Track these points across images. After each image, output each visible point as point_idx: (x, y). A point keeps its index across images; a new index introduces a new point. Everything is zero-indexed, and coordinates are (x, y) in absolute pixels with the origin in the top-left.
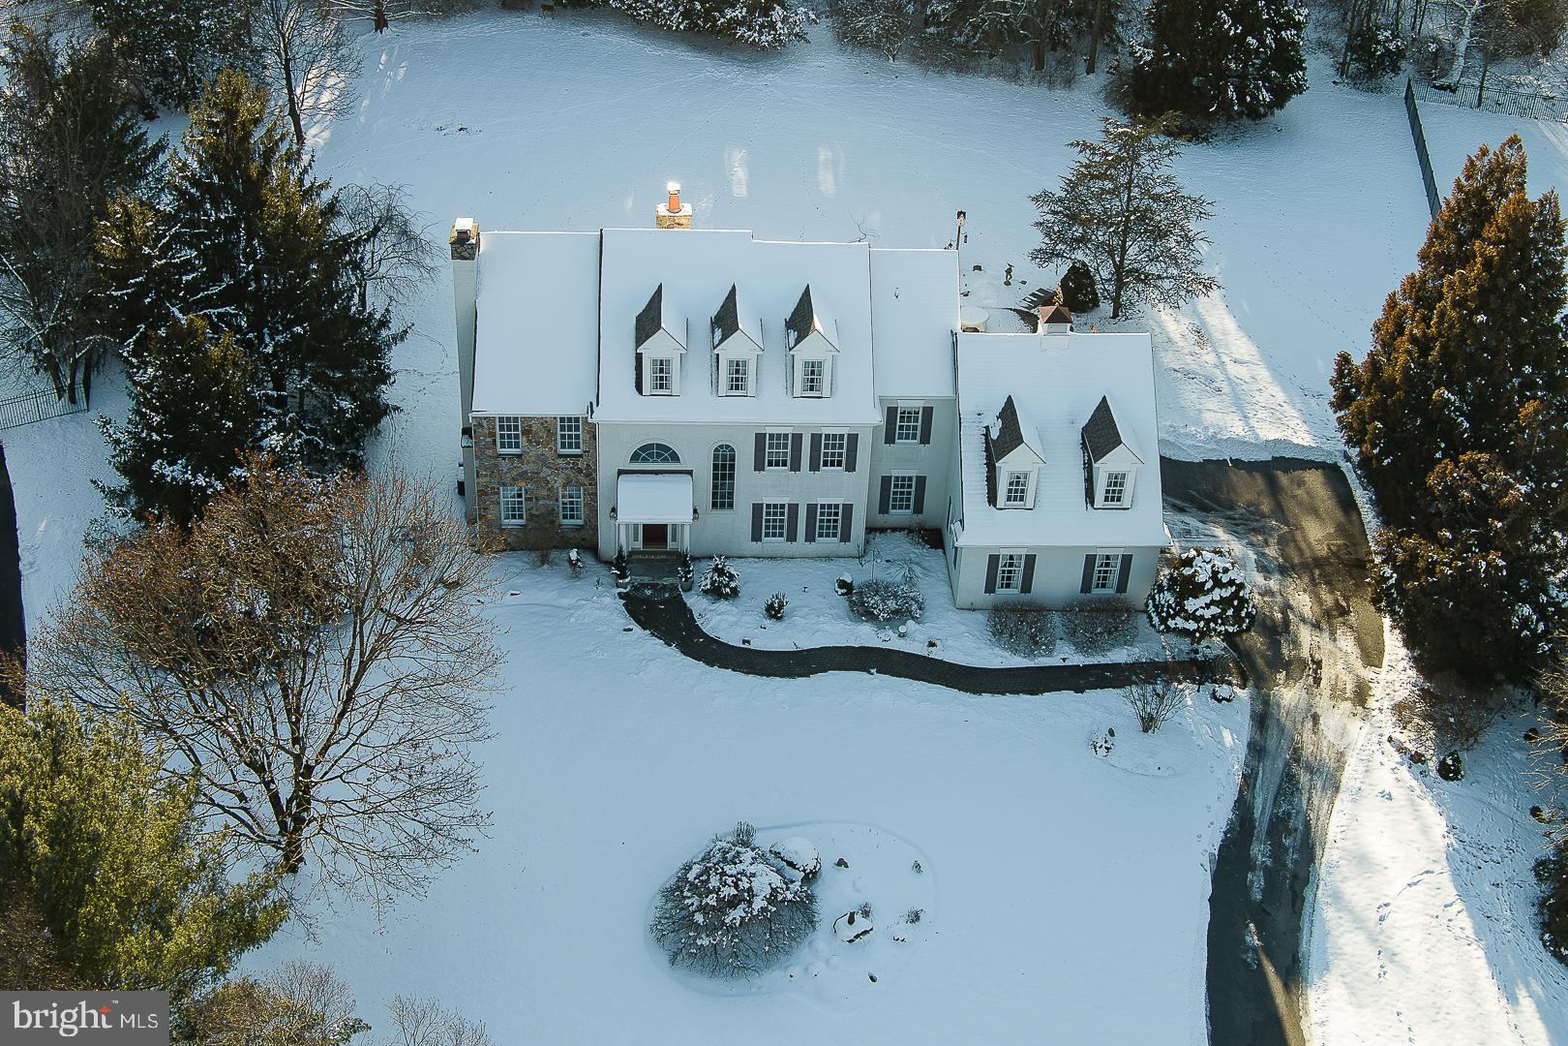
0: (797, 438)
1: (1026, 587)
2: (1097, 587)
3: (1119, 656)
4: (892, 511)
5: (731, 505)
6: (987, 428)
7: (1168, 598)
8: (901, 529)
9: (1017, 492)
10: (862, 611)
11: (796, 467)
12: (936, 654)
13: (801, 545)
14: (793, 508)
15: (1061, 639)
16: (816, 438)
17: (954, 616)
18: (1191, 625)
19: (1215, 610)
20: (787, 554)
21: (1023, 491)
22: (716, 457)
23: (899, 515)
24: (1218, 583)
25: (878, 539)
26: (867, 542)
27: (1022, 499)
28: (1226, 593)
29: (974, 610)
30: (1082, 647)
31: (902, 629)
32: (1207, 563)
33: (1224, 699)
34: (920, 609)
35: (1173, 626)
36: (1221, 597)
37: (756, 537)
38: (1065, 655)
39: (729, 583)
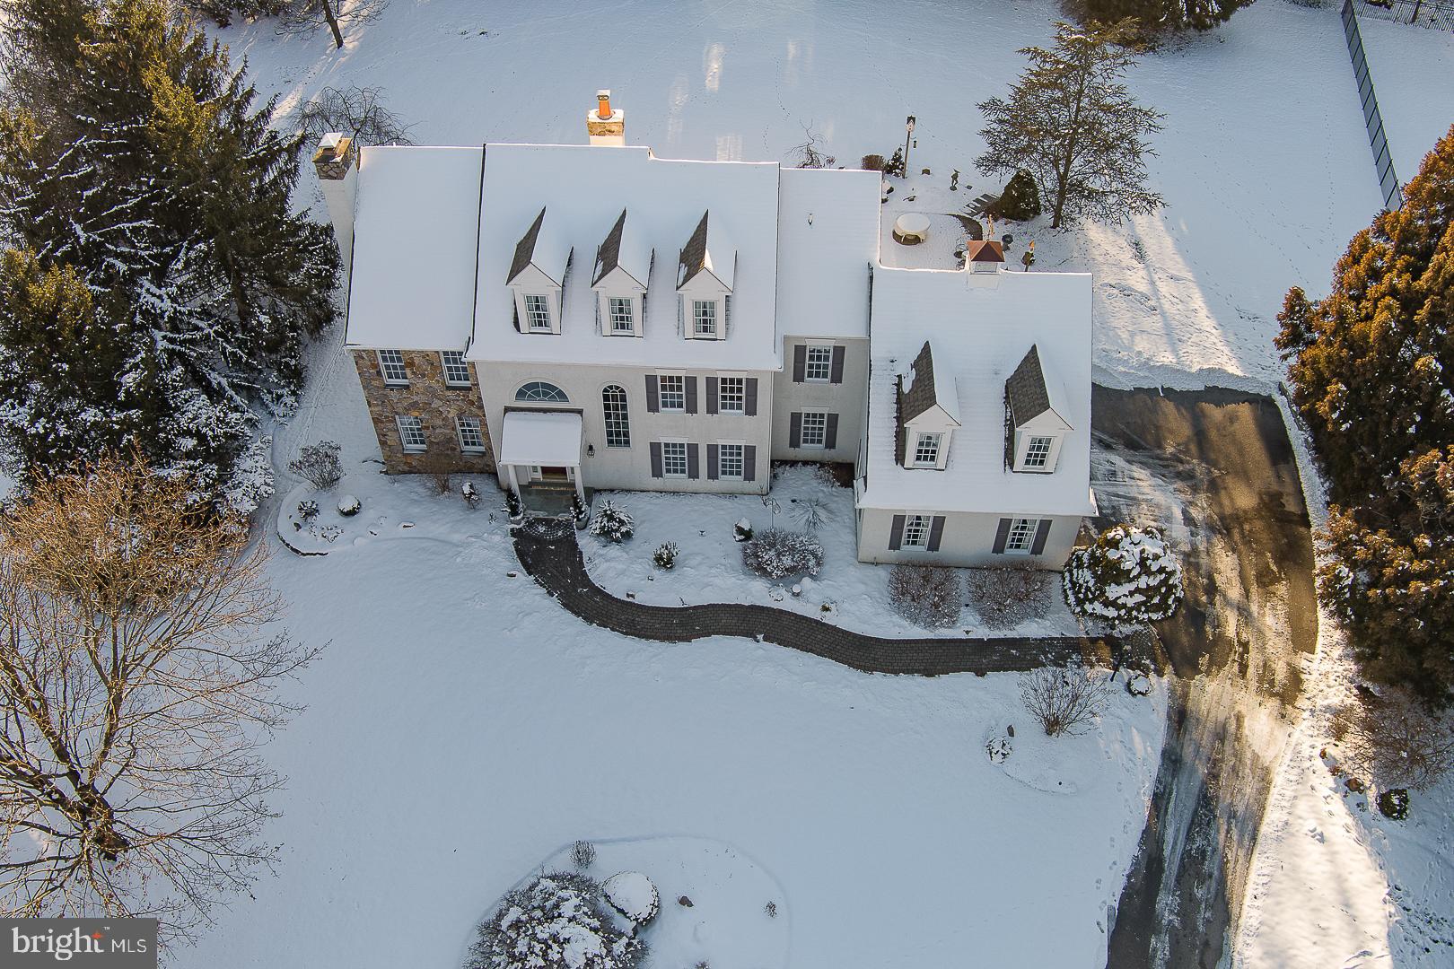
0: (692, 381)
1: (934, 545)
2: (1011, 546)
3: (1031, 629)
4: (803, 445)
5: (627, 443)
6: (900, 377)
7: (1085, 577)
8: (814, 463)
11: (692, 409)
12: (829, 619)
13: (703, 482)
14: (693, 449)
16: (711, 381)
17: (855, 573)
19: (1139, 598)
20: (690, 489)
21: (934, 452)
22: (606, 398)
23: (812, 450)
24: (1146, 571)
25: (787, 473)
26: (774, 477)
27: (933, 459)
28: (1153, 582)
29: (877, 564)
30: (989, 619)
31: (796, 589)
32: (1135, 545)
34: (818, 564)
35: (1090, 611)
36: (1148, 585)
37: (657, 472)
38: (970, 626)
39: (619, 527)
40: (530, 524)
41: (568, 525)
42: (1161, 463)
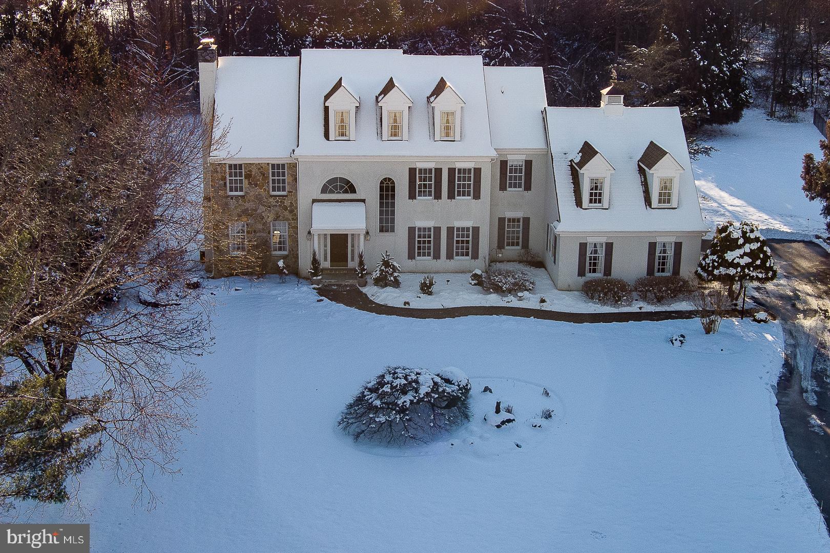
0: (439, 171)
1: (607, 271)
5: (393, 230)
6: (572, 161)
9: (596, 196)
10: (491, 286)
11: (438, 196)
12: (546, 307)
13: (443, 262)
14: (438, 231)
15: (636, 300)
16: (452, 171)
18: (732, 271)
19: (747, 260)
20: (434, 269)
21: (600, 194)
22: (381, 188)
24: (748, 240)
27: (600, 202)
28: (755, 246)
29: (570, 291)
30: (652, 303)
31: (520, 295)
32: (738, 230)
33: (762, 320)
34: (533, 284)
35: (718, 274)
36: (751, 249)
37: (411, 256)
38: (640, 305)
39: (393, 273)
40: (326, 286)
41: (353, 285)
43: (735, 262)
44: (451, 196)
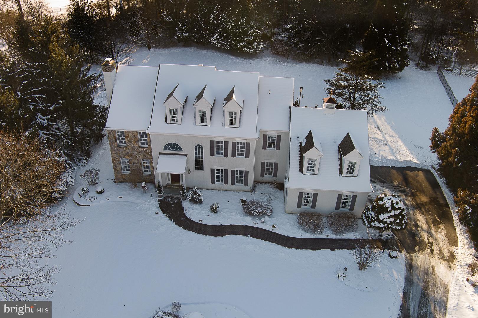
0: (227, 143)
1: (314, 206)
2: (342, 208)
3: (351, 236)
4: (265, 176)
5: (202, 169)
6: (301, 142)
7: (371, 213)
8: (269, 183)
9: (311, 168)
10: (248, 212)
11: (226, 155)
12: (275, 230)
13: (229, 186)
14: (226, 171)
15: (326, 227)
16: (234, 144)
17: (284, 216)
18: (381, 225)
19: (391, 219)
20: (224, 189)
21: (313, 167)
22: (196, 150)
23: (268, 178)
24: (393, 208)
25: (260, 186)
26: (255, 186)
27: (313, 170)
28: (397, 212)
29: (292, 214)
30: (335, 232)
31: (263, 220)
32: (389, 200)
33: (394, 257)
34: (271, 212)
35: (373, 225)
36: (395, 214)
37: (213, 182)
38: (328, 234)
39: (198, 198)
40: (165, 198)
41: (179, 199)
42: (393, 187)
43: (384, 220)
44: (233, 155)
